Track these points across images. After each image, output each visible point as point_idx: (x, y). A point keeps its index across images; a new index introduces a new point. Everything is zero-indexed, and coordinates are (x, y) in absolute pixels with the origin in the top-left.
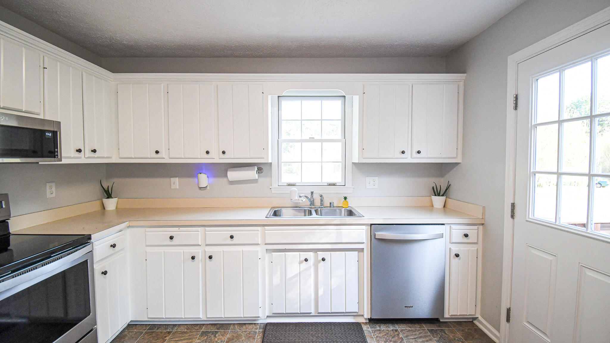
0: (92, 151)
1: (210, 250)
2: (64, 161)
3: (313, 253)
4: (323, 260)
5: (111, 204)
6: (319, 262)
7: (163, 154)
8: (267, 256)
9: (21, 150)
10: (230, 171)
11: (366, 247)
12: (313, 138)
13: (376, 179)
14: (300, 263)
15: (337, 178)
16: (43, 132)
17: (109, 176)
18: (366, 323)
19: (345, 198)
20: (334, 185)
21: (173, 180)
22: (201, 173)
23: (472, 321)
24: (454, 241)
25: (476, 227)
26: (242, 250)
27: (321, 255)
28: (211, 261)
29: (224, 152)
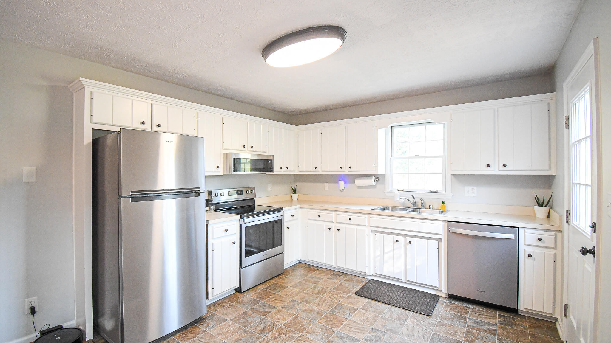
0: (286, 168)
1: (339, 226)
2: (275, 173)
3: (404, 238)
4: (410, 243)
5: (295, 196)
6: (407, 244)
7: (318, 169)
8: (372, 235)
9: (258, 169)
10: (356, 179)
11: (444, 237)
12: (418, 155)
13: (475, 188)
14: (394, 243)
15: (439, 187)
16: (267, 160)
17: (295, 181)
18: (446, 298)
19: (443, 203)
20: (436, 192)
21: (326, 184)
22: (340, 181)
23: (555, 322)
24: (527, 243)
25: (553, 233)
26: (356, 229)
27: (409, 239)
28: (339, 232)
29: (350, 168)
